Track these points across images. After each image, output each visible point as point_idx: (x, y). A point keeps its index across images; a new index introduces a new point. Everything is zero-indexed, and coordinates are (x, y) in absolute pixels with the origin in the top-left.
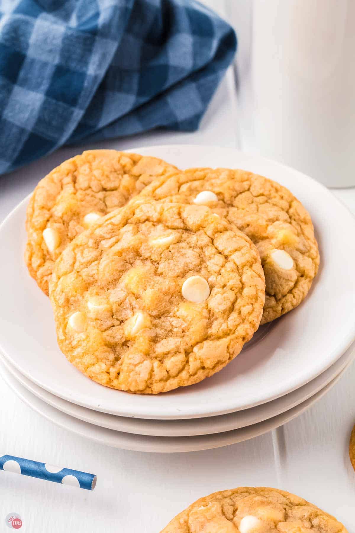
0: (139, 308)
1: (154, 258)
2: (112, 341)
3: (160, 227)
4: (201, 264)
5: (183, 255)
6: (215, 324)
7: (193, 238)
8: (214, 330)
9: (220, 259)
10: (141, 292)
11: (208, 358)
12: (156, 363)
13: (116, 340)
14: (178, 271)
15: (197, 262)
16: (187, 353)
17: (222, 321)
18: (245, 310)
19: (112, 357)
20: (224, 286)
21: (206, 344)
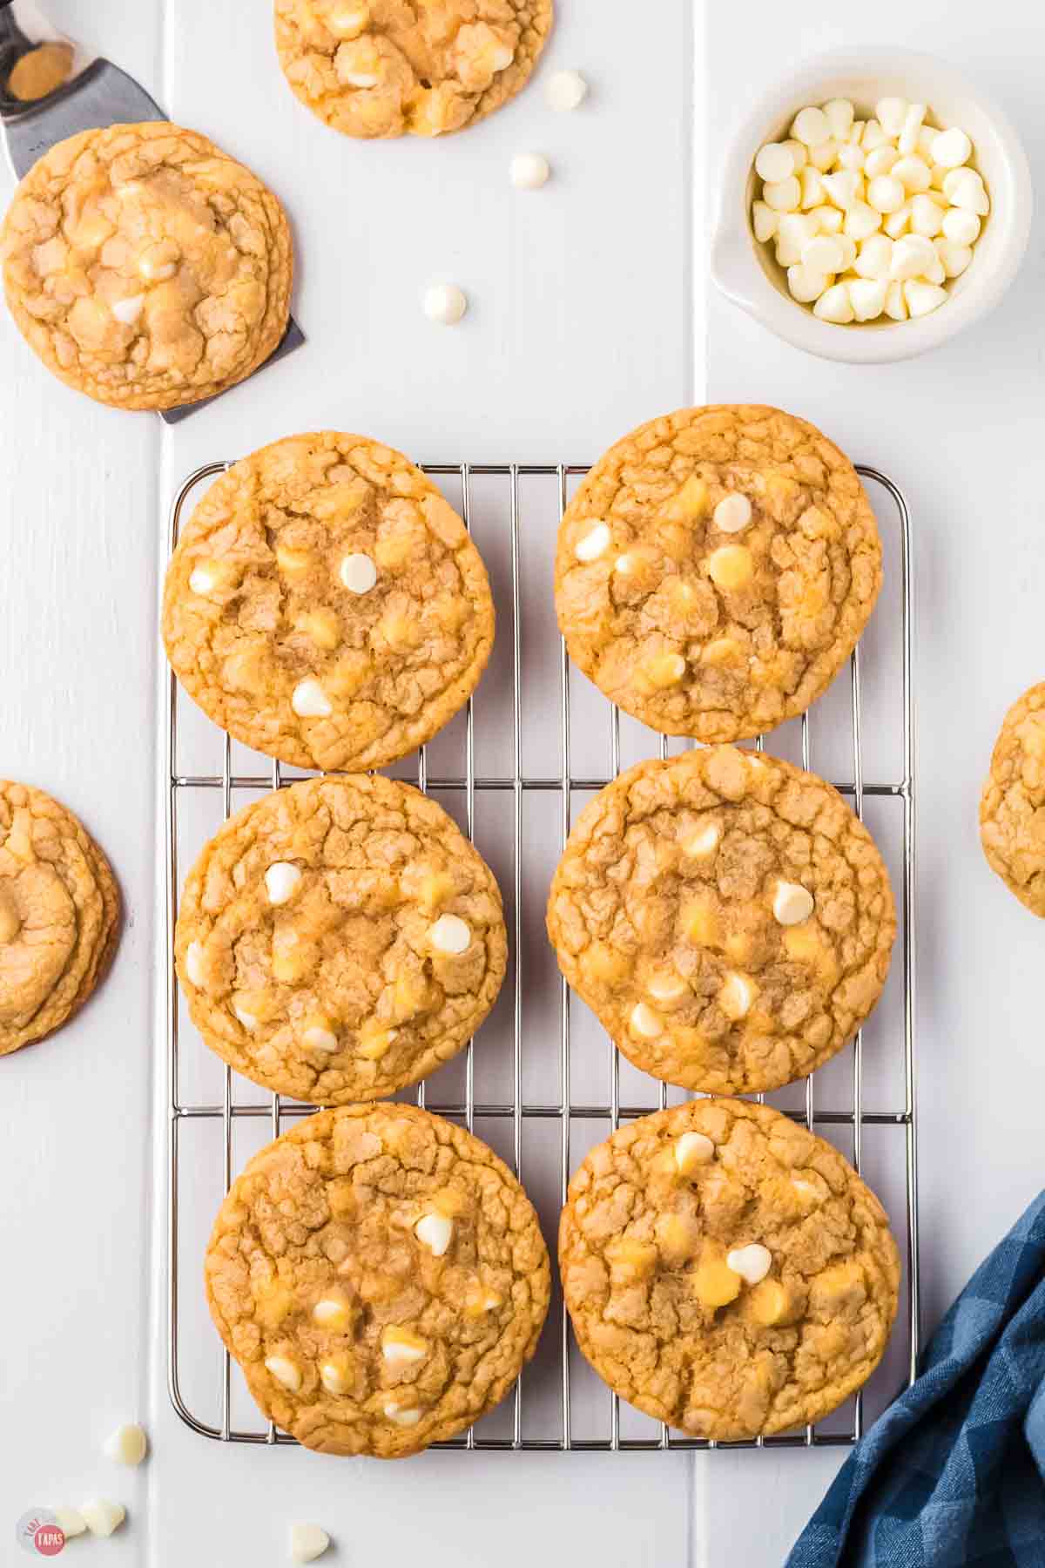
0: (728, 968)
1: (706, 874)
2: (713, 1035)
3: (685, 815)
4: (777, 857)
5: (744, 853)
6: (846, 948)
7: (745, 817)
8: (849, 959)
9: (801, 840)
10: (719, 944)
11: (859, 1005)
12: (793, 1043)
13: (720, 1032)
14: (753, 884)
15: (770, 857)
16: (828, 1009)
17: (853, 940)
18: (876, 907)
19: (725, 1057)
20: (830, 884)
21: (849, 984)
